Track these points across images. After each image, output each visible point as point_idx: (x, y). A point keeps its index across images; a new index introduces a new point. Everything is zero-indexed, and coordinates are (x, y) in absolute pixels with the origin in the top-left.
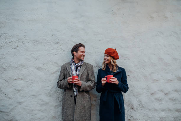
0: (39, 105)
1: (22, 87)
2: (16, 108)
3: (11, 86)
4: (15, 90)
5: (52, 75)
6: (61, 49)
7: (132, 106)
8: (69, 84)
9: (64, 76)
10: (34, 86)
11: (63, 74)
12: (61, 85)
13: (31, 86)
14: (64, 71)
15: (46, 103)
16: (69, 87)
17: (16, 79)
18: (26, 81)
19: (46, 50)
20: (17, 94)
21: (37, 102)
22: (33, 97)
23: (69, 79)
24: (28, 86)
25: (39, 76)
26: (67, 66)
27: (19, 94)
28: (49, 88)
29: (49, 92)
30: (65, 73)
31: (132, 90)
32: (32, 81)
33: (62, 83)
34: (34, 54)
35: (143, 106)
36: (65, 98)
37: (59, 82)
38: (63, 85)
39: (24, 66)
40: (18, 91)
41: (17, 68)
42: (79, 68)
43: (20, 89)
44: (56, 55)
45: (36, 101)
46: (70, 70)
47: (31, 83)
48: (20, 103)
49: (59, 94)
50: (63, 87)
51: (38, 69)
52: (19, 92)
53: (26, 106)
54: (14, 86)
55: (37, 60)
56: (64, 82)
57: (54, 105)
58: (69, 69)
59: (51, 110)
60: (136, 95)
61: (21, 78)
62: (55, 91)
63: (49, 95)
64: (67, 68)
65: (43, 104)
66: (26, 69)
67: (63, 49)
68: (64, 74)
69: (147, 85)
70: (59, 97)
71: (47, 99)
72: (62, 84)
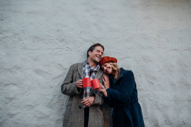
0: (37, 119)
1: (15, 95)
2: (6, 121)
3: (2, 93)
4: (6, 98)
5: (55, 80)
6: (68, 48)
7: (156, 122)
8: (79, 89)
9: (72, 79)
10: (30, 94)
11: (71, 76)
12: (66, 89)
13: (27, 93)
14: (73, 73)
15: (45, 116)
16: (77, 92)
17: (8, 85)
18: (21, 88)
19: (48, 49)
20: (9, 103)
21: (33, 115)
22: (29, 107)
23: (78, 82)
24: (23, 94)
25: (38, 81)
26: (78, 67)
27: (11, 103)
28: (50, 97)
29: (50, 102)
30: (75, 75)
31: (156, 102)
32: (29, 87)
33: (68, 86)
34: (33, 53)
35: (170, 123)
36: (71, 109)
37: (65, 85)
38: (69, 91)
39: (19, 68)
40: (10, 99)
41: (11, 70)
42: (94, 74)
43: (13, 97)
44: (60, 55)
45: (33, 113)
46: (83, 73)
47: (27, 90)
48: (12, 116)
49: (63, 105)
50: (70, 92)
51: (37, 71)
52: (11, 101)
53: (19, 120)
54: (5, 93)
55: (36, 60)
56: (71, 86)
57: (57, 119)
58: (81, 70)
59: (51, 125)
60: (162, 109)
61: (14, 83)
62: (57, 101)
63: (50, 106)
64: (78, 69)
65: (41, 118)
66: (22, 71)
67: (69, 48)
68: (73, 76)
69: (175, 96)
70: (63, 109)
71: (46, 111)
72: (68, 88)
